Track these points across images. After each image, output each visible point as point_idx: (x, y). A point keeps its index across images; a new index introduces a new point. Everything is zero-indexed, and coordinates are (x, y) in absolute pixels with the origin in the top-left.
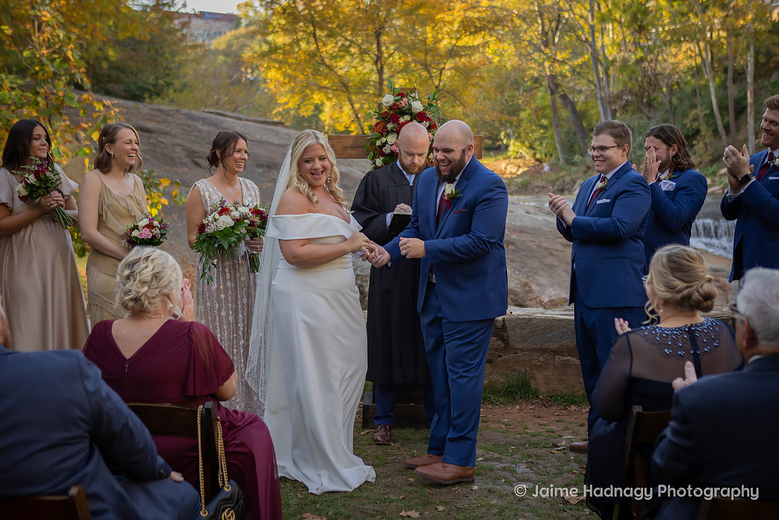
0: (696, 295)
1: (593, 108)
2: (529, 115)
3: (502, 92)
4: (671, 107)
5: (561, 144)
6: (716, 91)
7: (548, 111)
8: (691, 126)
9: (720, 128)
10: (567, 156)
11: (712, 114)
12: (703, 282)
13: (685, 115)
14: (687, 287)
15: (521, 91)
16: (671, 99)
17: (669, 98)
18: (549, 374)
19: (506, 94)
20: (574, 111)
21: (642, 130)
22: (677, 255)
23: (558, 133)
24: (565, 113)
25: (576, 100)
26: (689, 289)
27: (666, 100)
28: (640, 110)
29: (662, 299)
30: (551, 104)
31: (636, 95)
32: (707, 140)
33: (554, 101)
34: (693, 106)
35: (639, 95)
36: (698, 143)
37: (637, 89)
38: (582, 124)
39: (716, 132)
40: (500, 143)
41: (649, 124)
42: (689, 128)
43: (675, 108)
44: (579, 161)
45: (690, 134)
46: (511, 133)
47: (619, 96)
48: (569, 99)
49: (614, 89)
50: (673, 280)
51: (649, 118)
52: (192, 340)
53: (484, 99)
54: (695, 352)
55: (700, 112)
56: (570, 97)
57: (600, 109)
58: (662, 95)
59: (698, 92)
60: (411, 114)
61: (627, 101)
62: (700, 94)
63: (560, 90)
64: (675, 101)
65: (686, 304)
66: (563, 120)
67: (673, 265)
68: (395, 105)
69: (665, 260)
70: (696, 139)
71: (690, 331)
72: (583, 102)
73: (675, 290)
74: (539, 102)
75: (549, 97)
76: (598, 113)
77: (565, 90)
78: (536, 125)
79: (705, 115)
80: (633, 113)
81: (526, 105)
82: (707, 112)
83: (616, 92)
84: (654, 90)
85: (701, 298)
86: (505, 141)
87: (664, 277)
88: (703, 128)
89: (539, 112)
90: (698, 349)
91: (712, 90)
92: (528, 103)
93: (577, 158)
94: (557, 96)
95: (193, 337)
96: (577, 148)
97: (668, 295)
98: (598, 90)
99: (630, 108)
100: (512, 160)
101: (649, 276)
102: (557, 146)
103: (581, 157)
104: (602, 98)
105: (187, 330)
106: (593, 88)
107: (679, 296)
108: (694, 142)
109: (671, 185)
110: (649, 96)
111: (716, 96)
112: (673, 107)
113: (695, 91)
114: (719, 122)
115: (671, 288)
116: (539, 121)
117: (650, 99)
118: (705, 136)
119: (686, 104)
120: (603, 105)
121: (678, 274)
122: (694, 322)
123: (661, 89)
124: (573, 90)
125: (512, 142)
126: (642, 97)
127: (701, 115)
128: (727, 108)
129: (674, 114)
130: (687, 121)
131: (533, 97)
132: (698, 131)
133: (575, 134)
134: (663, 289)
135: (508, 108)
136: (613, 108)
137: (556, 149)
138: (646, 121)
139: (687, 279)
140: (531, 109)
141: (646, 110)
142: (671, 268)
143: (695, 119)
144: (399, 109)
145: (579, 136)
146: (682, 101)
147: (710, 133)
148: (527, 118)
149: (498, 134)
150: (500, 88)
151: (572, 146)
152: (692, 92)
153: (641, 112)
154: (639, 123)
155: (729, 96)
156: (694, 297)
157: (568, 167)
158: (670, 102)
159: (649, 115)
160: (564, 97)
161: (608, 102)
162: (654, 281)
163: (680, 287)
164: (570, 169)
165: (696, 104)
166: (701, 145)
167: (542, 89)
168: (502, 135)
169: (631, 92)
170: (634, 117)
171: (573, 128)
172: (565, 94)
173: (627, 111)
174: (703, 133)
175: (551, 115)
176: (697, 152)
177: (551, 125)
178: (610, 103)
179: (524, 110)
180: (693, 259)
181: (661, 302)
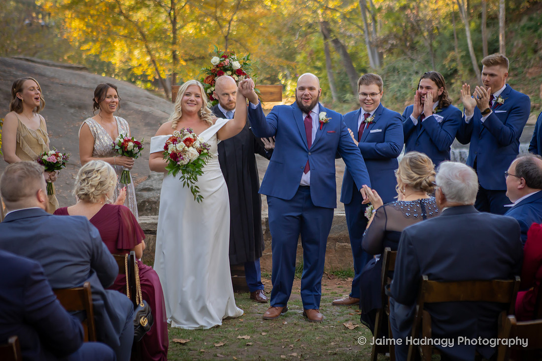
0: (424, 183)
1: (362, 51)
2: (305, 58)
3: (280, 38)
4: (431, 50)
5: (334, 84)
6: (472, 35)
7: (322, 54)
8: (450, 67)
9: (476, 67)
10: (339, 95)
11: (468, 56)
12: (429, 175)
13: (444, 56)
14: (420, 178)
15: (297, 37)
16: (431, 42)
17: (429, 41)
18: (332, 256)
19: (284, 39)
20: (345, 54)
21: (406, 71)
22: (416, 159)
23: (331, 74)
24: (337, 56)
25: (347, 45)
26: (421, 179)
27: (427, 44)
28: (403, 52)
29: (405, 184)
30: (324, 48)
31: (400, 39)
32: (464, 79)
33: (327, 45)
34: (451, 49)
35: (403, 39)
36: (456, 81)
37: (401, 33)
38: (352, 66)
39: (472, 71)
40: (278, 83)
41: (413, 65)
42: (447, 69)
43: (435, 51)
44: (350, 99)
45: (449, 73)
46: (288, 74)
47: (385, 40)
48: (340, 43)
49: (381, 34)
50: (411, 173)
51: (412, 60)
52: (120, 216)
53: (264, 44)
54: (424, 215)
55: (457, 54)
56: (342, 41)
57: (368, 51)
58: (423, 40)
59: (455, 36)
60: (232, 71)
61: (392, 45)
62: (458, 38)
63: (332, 36)
64: (435, 44)
65: (419, 188)
66: (336, 62)
67: (412, 164)
68: (220, 64)
69: (408, 161)
70: (454, 78)
71: (422, 203)
72: (353, 46)
73: (413, 179)
74: (313, 46)
75: (322, 41)
76: (367, 55)
77: (337, 35)
78: (311, 67)
79: (462, 57)
80: (398, 55)
81: (302, 49)
82: (464, 53)
83: (382, 37)
84: (416, 35)
85: (427, 185)
86: (283, 82)
87: (406, 171)
88: (460, 68)
89: (313, 55)
90: (426, 213)
91: (468, 34)
92: (303, 47)
93: (348, 96)
94: (330, 41)
95: (121, 215)
96: (348, 87)
97: (408, 182)
98: (366, 35)
99: (395, 51)
100: (289, 99)
101: (398, 170)
102: (331, 85)
103: (352, 96)
104: (370, 43)
105: (117, 210)
106: (362, 33)
107: (415, 183)
108: (453, 81)
109: (440, 118)
110: (412, 40)
111: (472, 39)
112: (433, 50)
113: (453, 35)
114: (475, 62)
115: (410, 178)
116: (314, 63)
117: (412, 43)
118: (461, 75)
119: (446, 46)
120: (371, 48)
121: (414, 170)
122: (423, 198)
123: (422, 33)
124: (344, 35)
125: (289, 82)
126: (406, 40)
127: (459, 56)
128: (481, 50)
129: (435, 57)
130: (446, 62)
131: (308, 42)
132: (455, 71)
133: (346, 75)
134: (406, 178)
135: (285, 52)
136: (380, 51)
137: (329, 88)
138: (410, 62)
139: (420, 173)
140: (306, 52)
141: (409, 53)
142: (411, 166)
143: (453, 60)
144: (224, 67)
145: (350, 76)
146: (441, 44)
147: (467, 72)
148: (303, 61)
149: (276, 76)
150: (278, 34)
151: (344, 86)
152: (451, 36)
153: (405, 54)
154: (403, 65)
155: (483, 39)
156: (423, 184)
157: (340, 105)
158: (431, 45)
159: (412, 58)
160: (336, 42)
161: (376, 45)
162: (401, 173)
163: (415, 177)
164: (342, 107)
165: (454, 47)
166: (459, 83)
167: (316, 34)
168: (280, 76)
169: (396, 36)
170: (399, 59)
171: (344, 69)
172: (337, 39)
173: (392, 53)
174: (460, 73)
175: (325, 58)
176: (456, 89)
177: (324, 67)
178: (377, 46)
179: (300, 53)
180: (424, 161)
181: (404, 186)
